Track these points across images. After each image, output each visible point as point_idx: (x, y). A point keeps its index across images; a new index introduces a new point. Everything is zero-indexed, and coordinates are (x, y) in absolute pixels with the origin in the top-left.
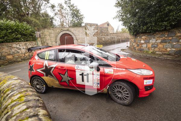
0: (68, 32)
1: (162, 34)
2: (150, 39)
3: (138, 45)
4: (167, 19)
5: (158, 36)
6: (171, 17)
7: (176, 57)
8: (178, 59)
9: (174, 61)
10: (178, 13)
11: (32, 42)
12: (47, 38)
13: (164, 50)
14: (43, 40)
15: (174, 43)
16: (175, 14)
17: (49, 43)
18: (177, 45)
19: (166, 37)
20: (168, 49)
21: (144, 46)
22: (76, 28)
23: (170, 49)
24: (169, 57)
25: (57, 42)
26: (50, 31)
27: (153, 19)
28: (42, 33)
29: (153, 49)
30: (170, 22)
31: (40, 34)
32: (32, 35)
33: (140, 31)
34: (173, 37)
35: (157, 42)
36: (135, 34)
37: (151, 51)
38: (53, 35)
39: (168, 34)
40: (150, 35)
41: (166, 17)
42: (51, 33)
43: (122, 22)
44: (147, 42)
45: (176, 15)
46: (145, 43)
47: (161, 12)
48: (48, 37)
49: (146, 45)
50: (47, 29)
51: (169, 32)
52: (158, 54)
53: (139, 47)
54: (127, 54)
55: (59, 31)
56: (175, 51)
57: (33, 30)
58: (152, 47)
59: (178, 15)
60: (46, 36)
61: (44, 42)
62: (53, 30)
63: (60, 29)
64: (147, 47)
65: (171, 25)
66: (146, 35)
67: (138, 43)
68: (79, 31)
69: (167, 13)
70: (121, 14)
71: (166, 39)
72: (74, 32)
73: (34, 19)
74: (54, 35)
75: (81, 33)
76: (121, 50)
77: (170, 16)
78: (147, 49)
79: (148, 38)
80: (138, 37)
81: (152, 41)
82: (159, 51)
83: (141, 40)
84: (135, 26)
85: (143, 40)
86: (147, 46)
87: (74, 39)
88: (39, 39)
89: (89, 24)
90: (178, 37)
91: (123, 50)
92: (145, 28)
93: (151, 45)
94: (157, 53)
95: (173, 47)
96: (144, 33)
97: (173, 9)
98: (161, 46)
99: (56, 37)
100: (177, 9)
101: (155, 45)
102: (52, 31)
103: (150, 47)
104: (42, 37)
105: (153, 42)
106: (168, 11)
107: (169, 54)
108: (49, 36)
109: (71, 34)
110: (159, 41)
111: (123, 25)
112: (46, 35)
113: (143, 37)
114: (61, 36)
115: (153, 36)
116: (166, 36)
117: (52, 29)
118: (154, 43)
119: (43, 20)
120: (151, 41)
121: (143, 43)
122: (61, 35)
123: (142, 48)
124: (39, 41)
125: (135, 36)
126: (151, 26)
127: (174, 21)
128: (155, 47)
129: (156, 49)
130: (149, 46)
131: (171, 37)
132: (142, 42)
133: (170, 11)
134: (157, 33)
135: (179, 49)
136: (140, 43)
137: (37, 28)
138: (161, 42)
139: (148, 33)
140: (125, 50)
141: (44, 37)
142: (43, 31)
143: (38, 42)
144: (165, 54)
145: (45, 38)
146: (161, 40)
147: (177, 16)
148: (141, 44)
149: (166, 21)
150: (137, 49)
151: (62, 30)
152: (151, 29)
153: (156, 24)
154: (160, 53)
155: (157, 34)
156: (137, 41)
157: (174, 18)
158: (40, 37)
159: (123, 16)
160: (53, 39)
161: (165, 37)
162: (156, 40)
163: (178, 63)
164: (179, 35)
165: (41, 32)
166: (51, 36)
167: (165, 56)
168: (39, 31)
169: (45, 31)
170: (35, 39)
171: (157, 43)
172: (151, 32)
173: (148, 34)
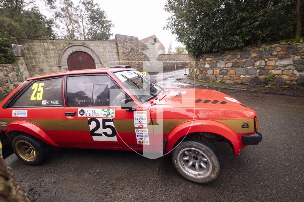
0: (83, 49)
1: (233, 54)
2: (218, 62)
3: (201, 72)
4: (238, 31)
5: (228, 57)
6: (243, 29)
7: (252, 87)
8: (254, 89)
9: (250, 92)
10: (253, 23)
11: (4, 65)
12: (39, 58)
13: (236, 77)
14: (32, 62)
15: (249, 68)
16: (249, 25)
17: (44, 68)
18: (252, 70)
19: (239, 59)
20: (242, 76)
21: (210, 72)
22: (98, 43)
23: (244, 76)
24: (243, 88)
25: (62, 67)
26: (45, 45)
27: (220, 31)
28: (28, 49)
29: (222, 76)
30: (242, 37)
31: (22, 50)
32: (5, 52)
33: (204, 49)
34: (247, 58)
35: (227, 65)
36: (196, 54)
37: (219, 80)
38: (52, 53)
39: (240, 53)
40: (217, 55)
41: (237, 29)
42: (49, 50)
43: (176, 36)
44: (213, 67)
45: (251, 26)
46: (211, 68)
47: (231, 20)
48: (42, 57)
49: (212, 70)
50: (38, 41)
51: (242, 51)
52: (228, 84)
53: (203, 75)
54: (186, 85)
55: (65, 45)
56: (250, 78)
57: (6, 41)
58: (220, 74)
59: (253, 26)
60: (37, 56)
61: (34, 67)
62: (52, 43)
63: (67, 42)
64: (213, 74)
65: (245, 41)
66: (212, 56)
67: (201, 68)
68: (104, 48)
69: (239, 22)
70: (175, 22)
71: (238, 61)
72: (95, 49)
73: (8, 19)
74: (55, 53)
75: (109, 52)
76: (177, 80)
77: (243, 27)
78: (214, 77)
79: (215, 60)
80: (201, 60)
81: (221, 64)
82: (229, 80)
83: (205, 64)
84: (195, 41)
85: (208, 63)
86: (213, 72)
87: (96, 62)
88: (22, 60)
89: (123, 36)
90: (253, 58)
91: (179, 80)
92: (210, 44)
93: (219, 70)
94: (228, 82)
95: (247, 73)
96: (210, 52)
97: (246, 17)
98: (232, 71)
99: (60, 57)
100: (251, 18)
101: (225, 71)
102: (51, 45)
103: (218, 74)
104: (29, 56)
105: (222, 66)
106: (240, 19)
107: (243, 84)
108: (45, 54)
109: (89, 52)
110: (230, 65)
111: (178, 40)
112: (36, 53)
113: (208, 59)
114: (70, 56)
115: (221, 57)
116: (239, 56)
117: (50, 41)
118: (223, 68)
119: (29, 23)
120: (218, 65)
121: (208, 68)
122: (69, 54)
123: (207, 75)
124: (22, 64)
125: (197, 58)
126: (217, 41)
127: (247, 35)
128: (224, 74)
129: (226, 76)
130: (216, 72)
131: (244, 58)
132: (207, 66)
133: (243, 19)
134: (227, 52)
135: (254, 76)
136: (204, 68)
137: (15, 38)
138: (233, 66)
139: (215, 52)
140: (183, 79)
141: (32, 55)
142: (31, 44)
143: (20, 65)
144: (238, 84)
145: (36, 58)
146: (231, 63)
147: (252, 28)
148: (205, 70)
149: (237, 35)
150: (199, 78)
151: (70, 44)
152: (218, 47)
153: (224, 38)
154: (232, 82)
155: (227, 55)
156: (199, 65)
157: (247, 30)
158: (23, 55)
159: (177, 25)
160: (54, 61)
161: (236, 58)
162: (226, 63)
163: (254, 94)
164: (254, 55)
165: (26, 46)
166: (48, 55)
167: (238, 86)
168: (20, 45)
169: (35, 44)
170: (11, 59)
171: (227, 68)
172: (218, 51)
173: (214, 54)
